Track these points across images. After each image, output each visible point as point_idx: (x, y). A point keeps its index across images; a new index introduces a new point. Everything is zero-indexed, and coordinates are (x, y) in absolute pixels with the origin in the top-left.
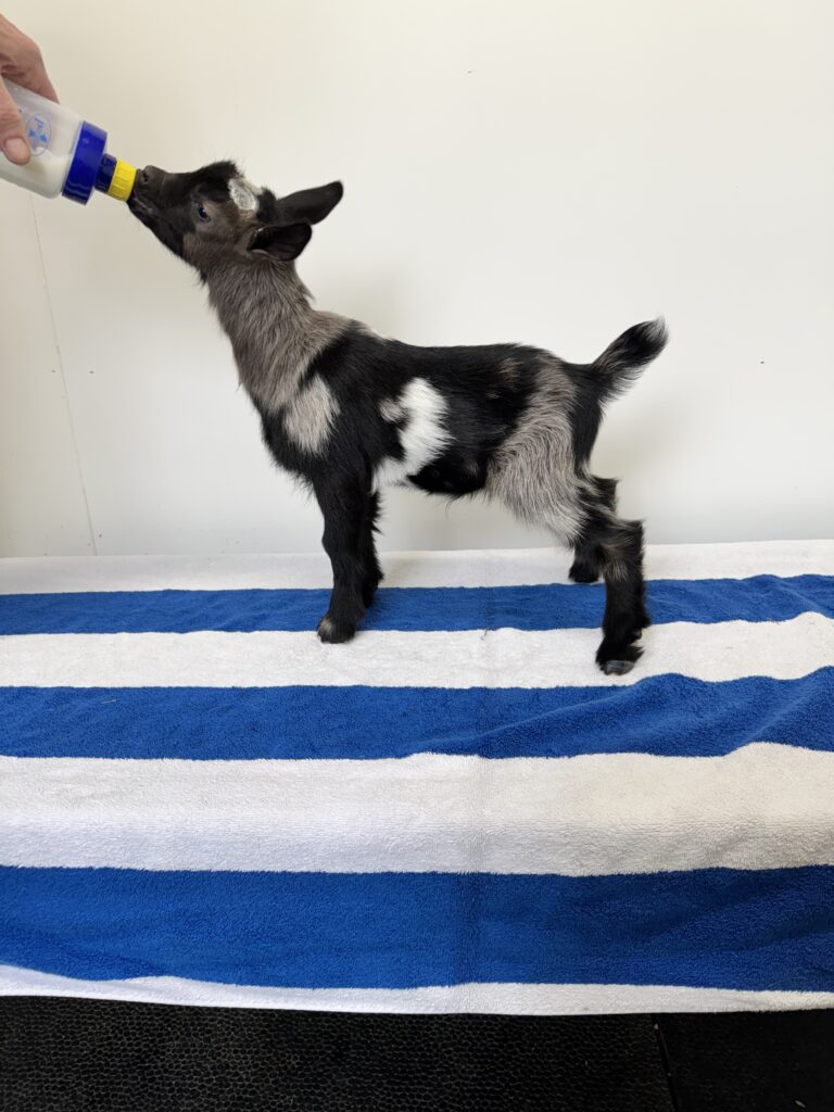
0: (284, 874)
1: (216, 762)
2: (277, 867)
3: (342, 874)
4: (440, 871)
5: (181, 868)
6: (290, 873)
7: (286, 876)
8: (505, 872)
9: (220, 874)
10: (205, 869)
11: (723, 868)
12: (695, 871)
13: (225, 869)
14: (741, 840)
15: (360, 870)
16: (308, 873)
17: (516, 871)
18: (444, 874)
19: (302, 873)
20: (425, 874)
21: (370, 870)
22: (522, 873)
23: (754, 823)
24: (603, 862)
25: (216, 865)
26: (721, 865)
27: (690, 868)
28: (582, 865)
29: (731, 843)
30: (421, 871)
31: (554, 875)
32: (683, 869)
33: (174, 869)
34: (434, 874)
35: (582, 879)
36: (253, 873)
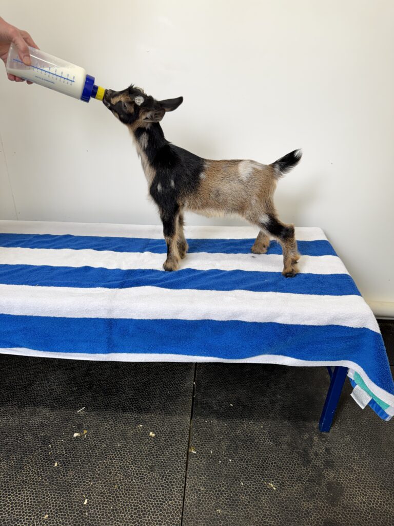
0: (54, 317)
2: (52, 316)
4: (100, 317)
7: (55, 318)
9: (35, 317)
11: (179, 319)
12: (171, 320)
18: (101, 318)
20: (95, 319)
21: (79, 317)
29: (180, 311)
30: (94, 317)
32: (168, 319)
34: (98, 318)
36: (45, 317)
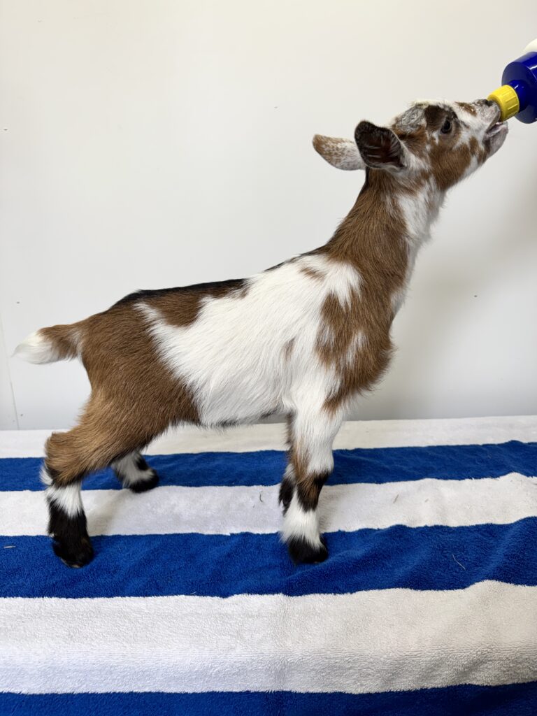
1: (83, 599)
3: (176, 694)
4: (253, 690)
5: (50, 691)
6: (136, 693)
8: (303, 691)
10: (69, 692)
11: (469, 684)
12: (448, 687)
13: (84, 691)
14: (483, 662)
15: (190, 691)
16: (150, 693)
17: (311, 691)
18: (256, 693)
19: (145, 693)
20: (241, 693)
21: (198, 690)
22: (316, 691)
23: (492, 649)
24: (378, 682)
25: (78, 687)
26: (468, 682)
27: (444, 685)
28: (362, 685)
29: (475, 665)
30: (238, 691)
31: (341, 693)
32: (439, 686)
33: (44, 693)
34: (248, 692)
35: (361, 696)
